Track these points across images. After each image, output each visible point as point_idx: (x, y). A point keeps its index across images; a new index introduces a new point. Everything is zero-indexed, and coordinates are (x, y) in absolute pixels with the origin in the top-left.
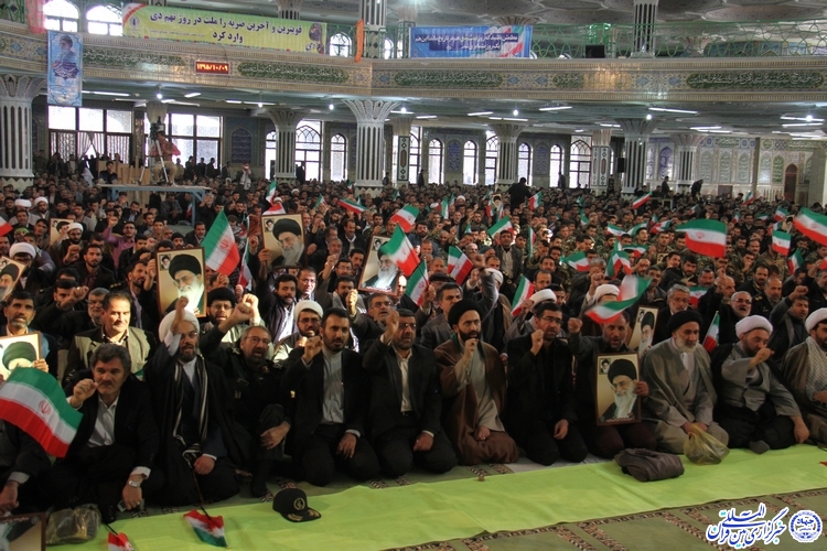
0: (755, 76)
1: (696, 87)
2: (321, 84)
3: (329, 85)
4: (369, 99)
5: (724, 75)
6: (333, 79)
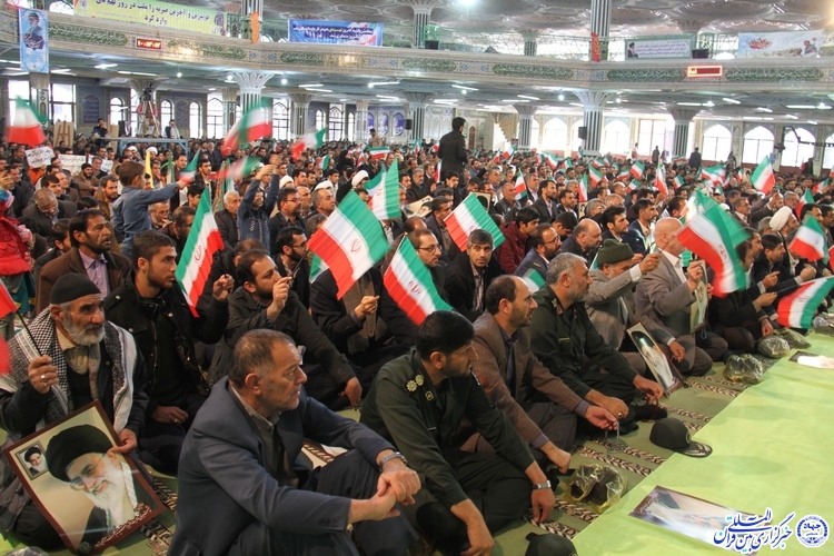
0: (534, 69)
1: (499, 73)
2: (227, 60)
3: (232, 61)
4: (254, 72)
5: (516, 67)
6: (235, 57)
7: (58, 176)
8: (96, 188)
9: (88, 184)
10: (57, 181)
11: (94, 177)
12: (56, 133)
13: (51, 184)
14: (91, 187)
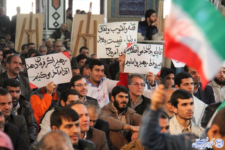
7: (76, 108)
8: (134, 128)
9: (122, 121)
10: (75, 116)
11: (131, 110)
12: (74, 33)
13: (65, 122)
14: (127, 126)
